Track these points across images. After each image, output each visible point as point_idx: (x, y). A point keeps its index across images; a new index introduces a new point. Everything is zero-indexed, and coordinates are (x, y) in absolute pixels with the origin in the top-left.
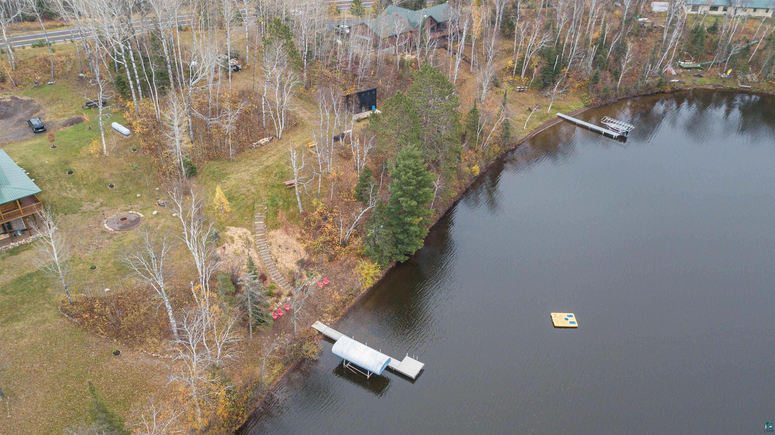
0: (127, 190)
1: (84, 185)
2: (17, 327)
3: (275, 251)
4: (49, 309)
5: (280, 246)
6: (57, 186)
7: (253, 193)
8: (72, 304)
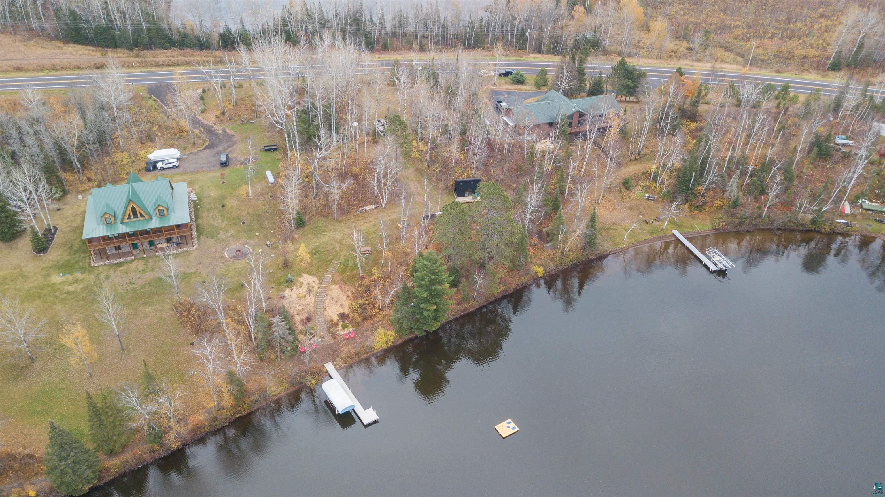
0: (252, 228)
1: (227, 218)
2: (147, 310)
3: (327, 301)
4: (168, 303)
5: (332, 298)
6: (211, 215)
7: (336, 251)
8: (181, 304)
